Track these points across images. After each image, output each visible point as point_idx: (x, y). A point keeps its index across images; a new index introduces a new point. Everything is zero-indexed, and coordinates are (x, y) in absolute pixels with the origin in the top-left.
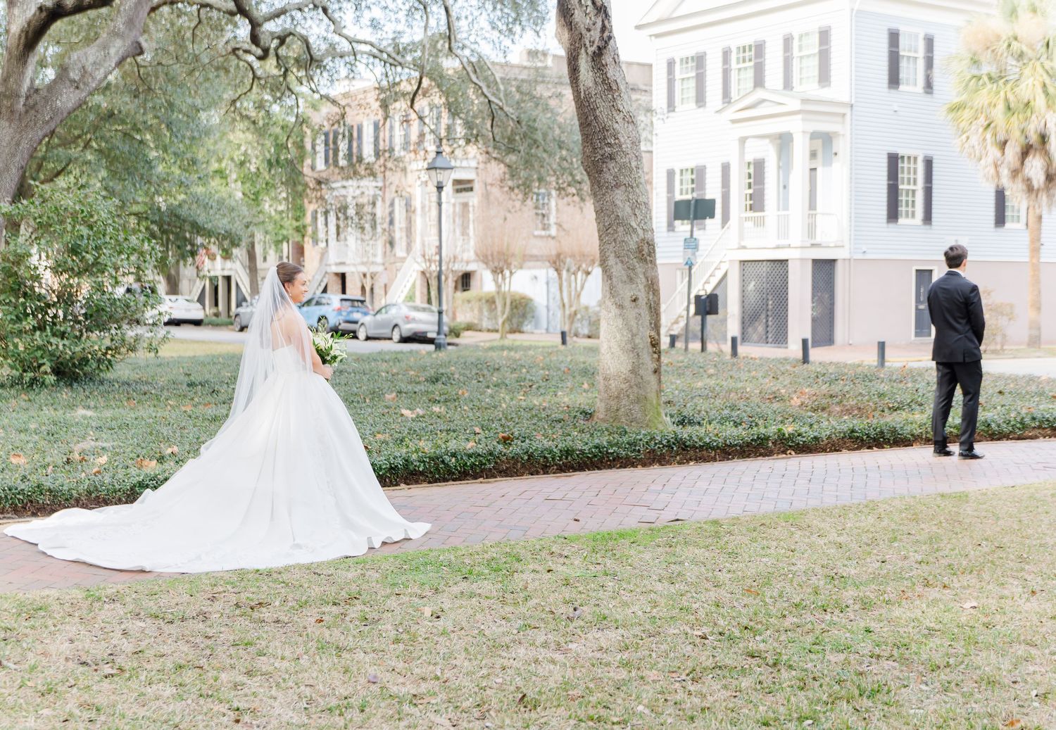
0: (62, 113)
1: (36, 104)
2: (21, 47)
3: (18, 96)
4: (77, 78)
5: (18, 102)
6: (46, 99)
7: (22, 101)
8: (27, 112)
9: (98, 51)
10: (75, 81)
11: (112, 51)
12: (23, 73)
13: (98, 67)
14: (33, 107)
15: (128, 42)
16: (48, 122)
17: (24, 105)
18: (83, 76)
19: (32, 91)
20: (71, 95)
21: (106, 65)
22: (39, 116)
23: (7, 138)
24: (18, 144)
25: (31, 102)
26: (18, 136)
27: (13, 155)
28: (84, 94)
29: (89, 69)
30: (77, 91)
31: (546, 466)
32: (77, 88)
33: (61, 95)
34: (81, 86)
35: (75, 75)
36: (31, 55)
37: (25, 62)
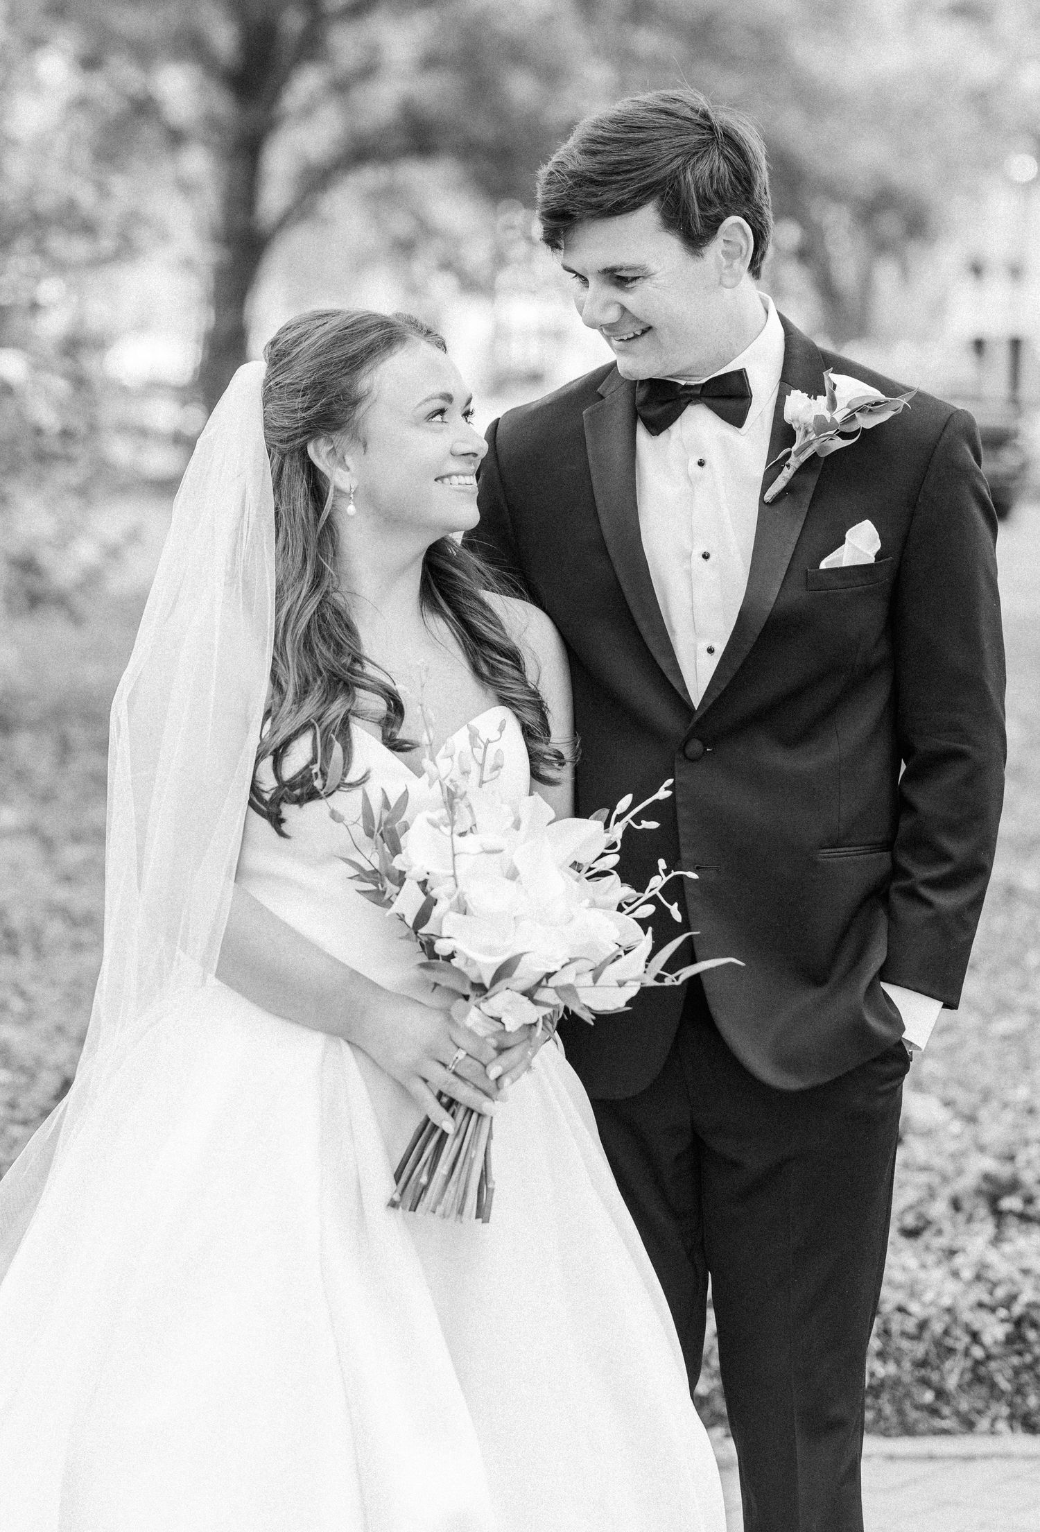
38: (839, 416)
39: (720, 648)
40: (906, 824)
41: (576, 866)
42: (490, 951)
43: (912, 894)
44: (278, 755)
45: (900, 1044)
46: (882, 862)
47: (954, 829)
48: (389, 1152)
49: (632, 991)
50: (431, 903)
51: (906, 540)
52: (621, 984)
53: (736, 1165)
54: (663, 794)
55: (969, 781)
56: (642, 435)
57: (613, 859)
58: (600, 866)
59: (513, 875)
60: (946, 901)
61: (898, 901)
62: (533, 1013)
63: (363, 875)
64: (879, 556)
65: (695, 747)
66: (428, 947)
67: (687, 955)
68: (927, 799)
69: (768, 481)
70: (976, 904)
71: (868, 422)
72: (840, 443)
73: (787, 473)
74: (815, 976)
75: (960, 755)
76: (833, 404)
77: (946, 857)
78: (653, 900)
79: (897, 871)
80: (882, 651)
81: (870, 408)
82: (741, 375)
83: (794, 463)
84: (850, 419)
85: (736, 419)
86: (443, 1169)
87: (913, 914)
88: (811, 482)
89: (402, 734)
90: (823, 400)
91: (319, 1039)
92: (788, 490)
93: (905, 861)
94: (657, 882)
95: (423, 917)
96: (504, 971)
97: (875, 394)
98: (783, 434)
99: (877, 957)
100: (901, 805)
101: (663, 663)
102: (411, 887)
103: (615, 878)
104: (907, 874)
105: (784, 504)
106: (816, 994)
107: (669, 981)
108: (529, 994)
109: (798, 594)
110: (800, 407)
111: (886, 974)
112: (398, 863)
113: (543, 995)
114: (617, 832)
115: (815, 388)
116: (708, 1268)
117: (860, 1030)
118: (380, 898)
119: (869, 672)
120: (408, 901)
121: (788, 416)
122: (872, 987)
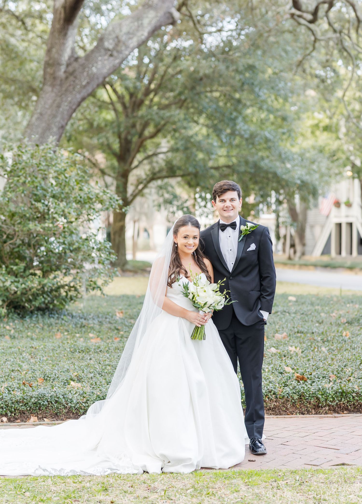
0: (98, 78)
1: (74, 71)
2: (62, 22)
3: (59, 64)
4: (111, 47)
5: (59, 70)
6: (83, 66)
7: (63, 68)
8: (67, 78)
9: (132, 22)
10: (109, 50)
11: (146, 22)
12: (64, 44)
13: (131, 36)
14: (72, 74)
15: (161, 13)
16: (85, 87)
17: (65, 72)
18: (117, 45)
19: (72, 59)
20: (106, 62)
21: (139, 34)
22: (77, 81)
23: (50, 102)
24: (59, 106)
25: (71, 69)
26: (58, 99)
27: (55, 116)
28: (117, 61)
29: (123, 38)
30: (111, 59)
31: (318, 407)
32: (111, 55)
33: (97, 63)
34: (115, 54)
35: (109, 44)
36: (71, 27)
37: (65, 35)
38: (248, 229)
39: (234, 263)
40: (262, 287)
41: (213, 291)
42: (203, 301)
43: (263, 297)
44: (170, 276)
45: (263, 319)
46: (259, 293)
47: (268, 287)
48: (190, 334)
49: (223, 306)
50: (194, 296)
51: (259, 246)
52: (221, 305)
53: (241, 339)
54: (225, 280)
55: (270, 280)
56: (220, 231)
57: (218, 289)
58: (217, 290)
59: (205, 291)
60: (268, 298)
61: (261, 299)
62: (209, 310)
63: (184, 294)
64: (256, 248)
65: (231, 278)
66: (194, 302)
67: (230, 300)
68: (264, 283)
69: (239, 239)
70: (273, 298)
71: (253, 229)
72: (249, 232)
73: (241, 237)
74: (251, 310)
75: (268, 277)
76: (247, 227)
77: (268, 292)
78: (224, 295)
79: (261, 294)
80: (257, 262)
81: (253, 227)
82: (235, 222)
83: (242, 236)
84: (250, 229)
85: (234, 228)
86: (198, 333)
87: (263, 300)
88: (245, 239)
89: (188, 275)
90: (246, 227)
91: (178, 318)
92: (242, 240)
93: (262, 293)
94: (225, 292)
95: (193, 298)
96: (205, 304)
97: (253, 225)
98: (241, 232)
99: (259, 307)
100: (261, 285)
101: (225, 266)
102: (191, 294)
103: (219, 292)
104: (263, 295)
105: (241, 242)
106: (251, 312)
107: (228, 304)
108: (208, 307)
109: (244, 255)
110: (243, 228)
111: (260, 309)
112: (188, 291)
113: (211, 308)
114: (219, 286)
115: (245, 225)
116: (237, 355)
117: (258, 317)
118: (187, 296)
119: (255, 266)
120: (191, 296)
121: (241, 229)
122: (259, 311)
